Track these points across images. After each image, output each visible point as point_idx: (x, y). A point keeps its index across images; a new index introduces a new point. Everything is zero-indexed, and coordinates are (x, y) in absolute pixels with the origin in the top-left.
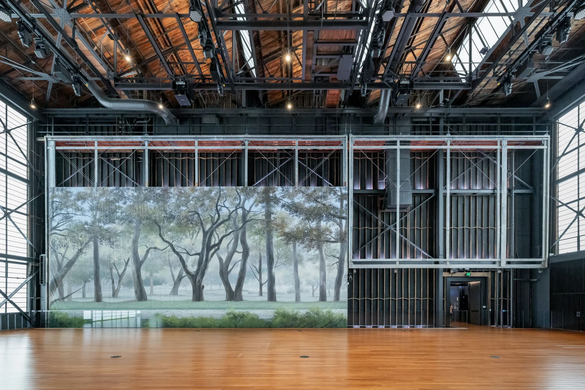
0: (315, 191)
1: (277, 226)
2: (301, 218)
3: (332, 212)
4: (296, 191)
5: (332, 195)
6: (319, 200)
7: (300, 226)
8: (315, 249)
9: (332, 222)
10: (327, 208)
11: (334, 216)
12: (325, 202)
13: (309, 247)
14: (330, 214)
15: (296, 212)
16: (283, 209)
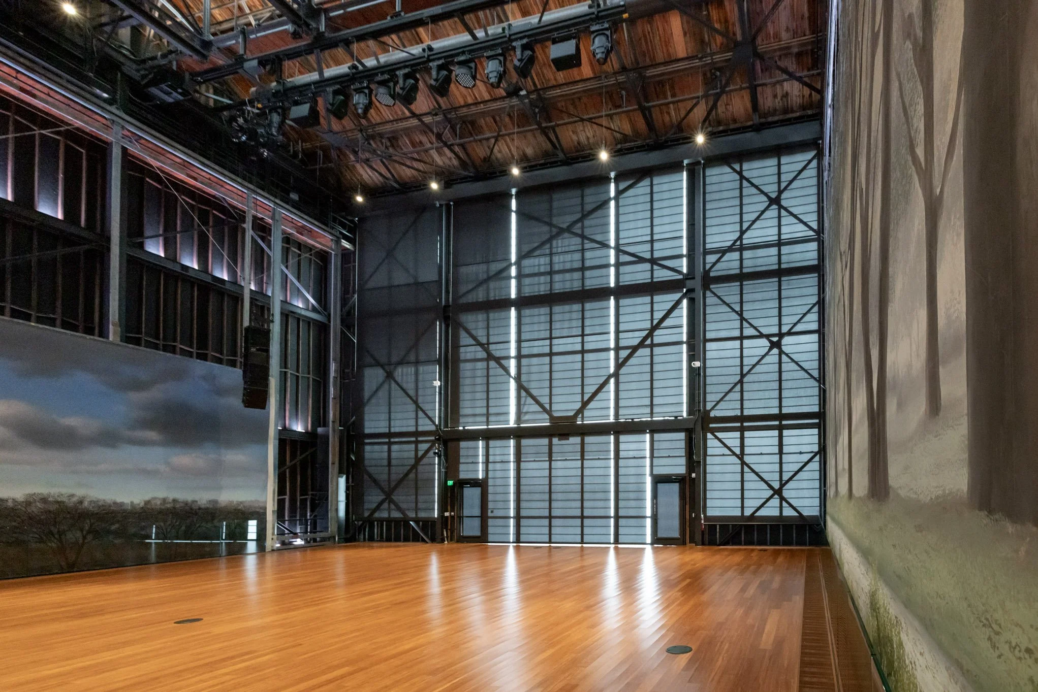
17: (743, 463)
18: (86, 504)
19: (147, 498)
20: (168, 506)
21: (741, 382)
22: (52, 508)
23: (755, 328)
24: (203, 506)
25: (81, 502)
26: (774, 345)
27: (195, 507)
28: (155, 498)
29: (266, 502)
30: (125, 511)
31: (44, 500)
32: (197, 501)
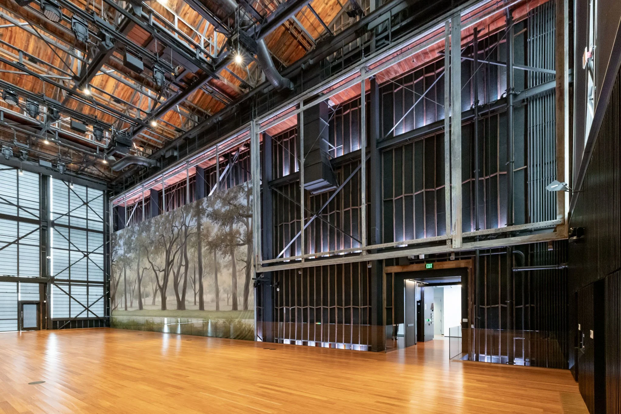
0: (228, 193)
1: (204, 236)
2: (219, 225)
3: (241, 211)
4: (216, 198)
5: (241, 193)
6: (231, 202)
7: (219, 233)
8: (229, 254)
9: (241, 223)
10: (237, 208)
11: (243, 216)
12: (236, 202)
13: (225, 253)
14: (240, 215)
15: (216, 219)
16: (208, 218)
17: (70, 297)
21: (69, 267)
23: (77, 248)
26: (85, 256)
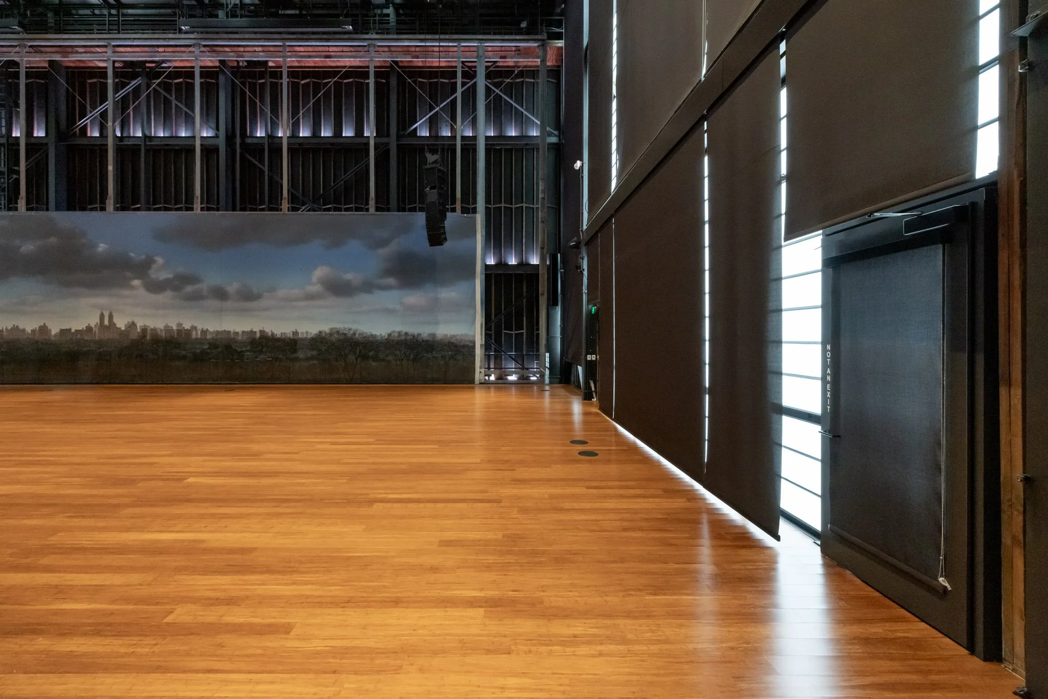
18: (357, 335)
19: (389, 331)
20: (403, 338)
22: (342, 337)
24: (425, 339)
25: (354, 334)
27: (420, 339)
28: (394, 332)
29: (474, 336)
30: (377, 341)
31: (338, 332)
32: (421, 334)
